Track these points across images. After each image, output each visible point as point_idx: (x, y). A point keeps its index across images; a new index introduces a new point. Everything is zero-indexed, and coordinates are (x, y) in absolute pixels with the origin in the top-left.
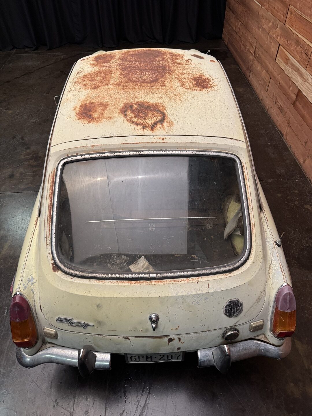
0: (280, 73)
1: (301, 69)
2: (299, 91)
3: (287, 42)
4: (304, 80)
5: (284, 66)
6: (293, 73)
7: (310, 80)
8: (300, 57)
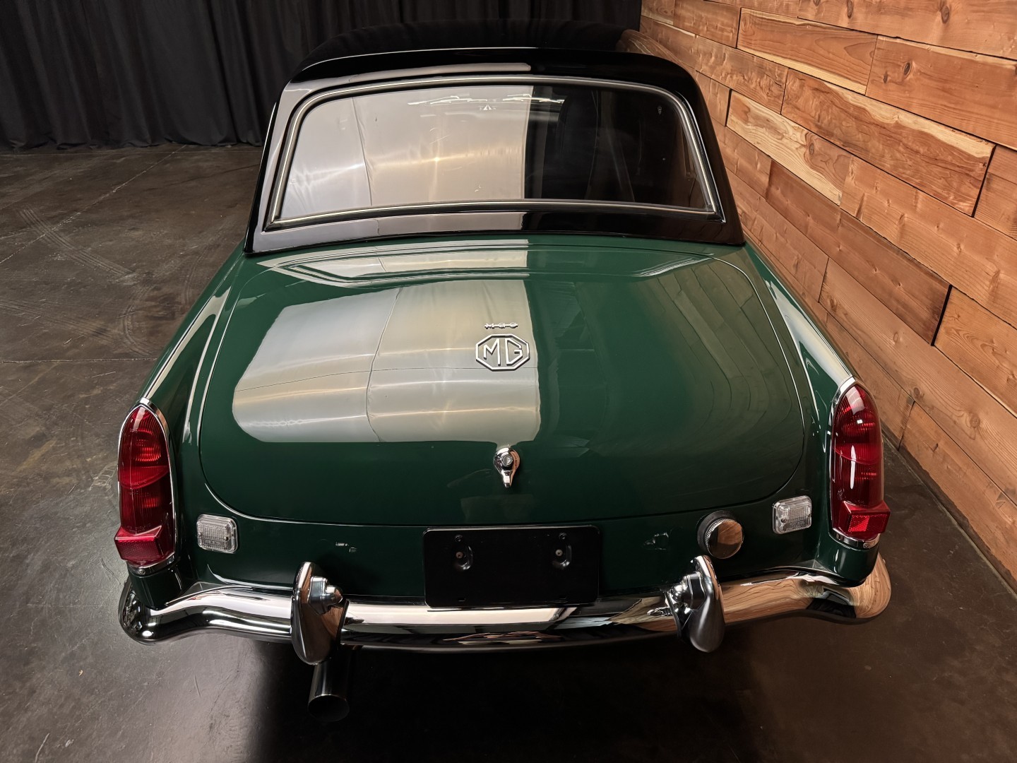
0: (737, 145)
1: (771, 118)
2: (774, 164)
3: (744, 78)
4: (780, 137)
5: (743, 128)
6: (760, 134)
7: (791, 131)
8: (768, 96)
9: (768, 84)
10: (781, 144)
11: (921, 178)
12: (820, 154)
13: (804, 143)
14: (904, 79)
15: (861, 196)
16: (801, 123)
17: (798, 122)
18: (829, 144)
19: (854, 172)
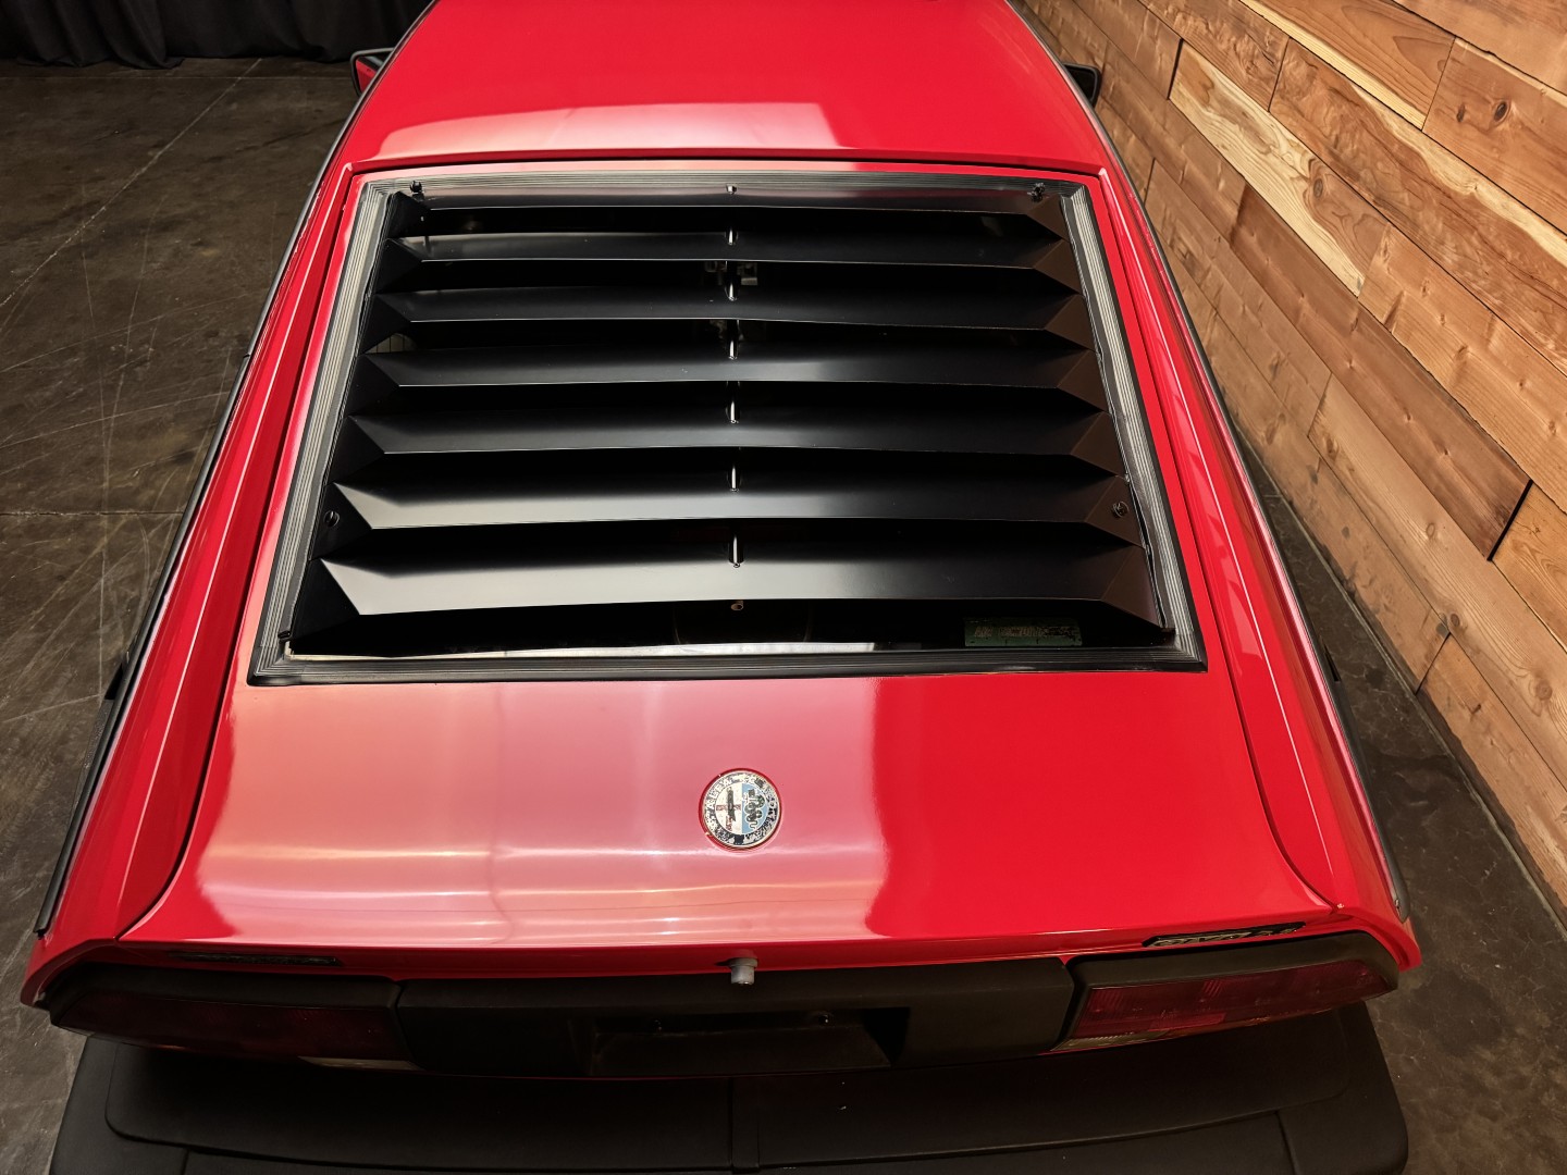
0: (1186, 138)
1: (1251, 113)
2: (1249, 190)
3: (1207, 28)
4: (1264, 150)
6: (1229, 132)
7: (1284, 147)
8: (1247, 72)
9: (1250, 52)
10: (1263, 160)
11: (1503, 298)
12: (1333, 202)
13: (1306, 173)
14: (1492, 127)
15: (1397, 293)
16: (1304, 138)
17: (1299, 135)
18: (1350, 191)
19: (1389, 251)
